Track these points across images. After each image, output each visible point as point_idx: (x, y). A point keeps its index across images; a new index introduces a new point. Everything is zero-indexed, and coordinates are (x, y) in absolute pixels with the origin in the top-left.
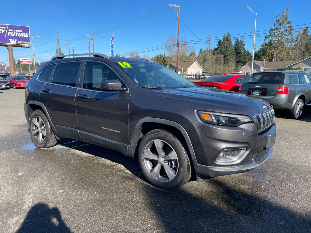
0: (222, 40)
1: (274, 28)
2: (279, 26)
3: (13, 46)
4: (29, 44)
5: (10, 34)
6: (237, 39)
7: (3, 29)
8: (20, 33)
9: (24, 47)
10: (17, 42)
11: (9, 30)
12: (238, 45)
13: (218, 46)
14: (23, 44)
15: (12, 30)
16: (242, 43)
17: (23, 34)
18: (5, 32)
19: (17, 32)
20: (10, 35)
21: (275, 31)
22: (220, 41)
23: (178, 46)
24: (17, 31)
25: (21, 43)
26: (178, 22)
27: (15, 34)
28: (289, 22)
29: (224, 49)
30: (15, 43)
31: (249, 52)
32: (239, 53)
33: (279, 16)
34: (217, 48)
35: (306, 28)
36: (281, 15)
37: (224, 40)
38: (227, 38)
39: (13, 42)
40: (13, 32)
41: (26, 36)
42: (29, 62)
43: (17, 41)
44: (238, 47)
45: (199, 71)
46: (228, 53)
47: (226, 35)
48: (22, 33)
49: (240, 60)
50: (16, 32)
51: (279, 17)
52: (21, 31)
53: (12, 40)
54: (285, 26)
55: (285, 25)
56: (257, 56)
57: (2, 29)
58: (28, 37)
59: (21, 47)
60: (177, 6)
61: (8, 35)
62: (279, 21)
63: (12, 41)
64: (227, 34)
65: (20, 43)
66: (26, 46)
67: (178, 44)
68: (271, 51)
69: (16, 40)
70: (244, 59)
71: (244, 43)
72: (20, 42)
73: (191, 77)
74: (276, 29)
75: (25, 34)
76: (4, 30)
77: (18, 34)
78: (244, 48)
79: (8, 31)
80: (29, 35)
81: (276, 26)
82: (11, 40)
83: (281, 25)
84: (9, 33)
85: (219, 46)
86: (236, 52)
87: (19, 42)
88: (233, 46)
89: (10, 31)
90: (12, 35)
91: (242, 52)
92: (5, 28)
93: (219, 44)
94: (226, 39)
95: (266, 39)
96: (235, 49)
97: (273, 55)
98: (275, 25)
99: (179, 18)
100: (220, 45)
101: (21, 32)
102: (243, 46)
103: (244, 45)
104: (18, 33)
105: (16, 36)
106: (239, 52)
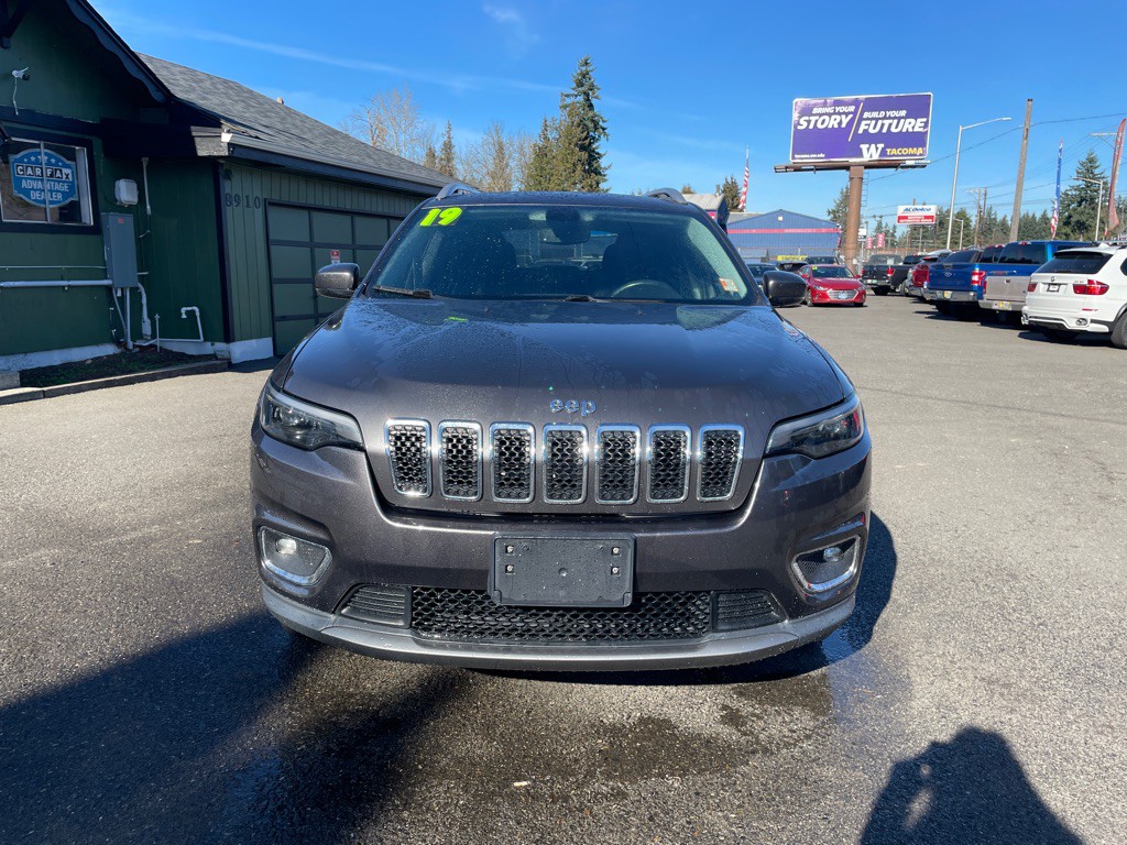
3: (867, 167)
4: (921, 155)
5: (866, 127)
7: (847, 114)
8: (899, 118)
9: (902, 167)
10: (883, 153)
11: (866, 115)
14: (902, 155)
15: (875, 114)
17: (908, 121)
18: (850, 123)
19: (890, 118)
20: (866, 131)
24: (888, 113)
25: (898, 156)
27: (883, 125)
30: (876, 157)
39: (871, 153)
40: (877, 119)
41: (916, 129)
42: (926, 217)
43: (883, 150)
48: (906, 118)
50: (885, 118)
52: (903, 113)
53: (867, 146)
57: (844, 113)
58: (921, 130)
59: (896, 167)
61: (860, 131)
63: (868, 149)
65: (894, 155)
66: (909, 163)
69: (881, 146)
72: (894, 151)
75: (913, 121)
76: (850, 116)
77: (890, 125)
79: (861, 119)
80: (926, 124)
82: (864, 147)
84: (864, 123)
87: (888, 150)
89: (868, 119)
90: (871, 131)
92: (852, 108)
101: (903, 118)
104: (891, 121)
105: (884, 130)
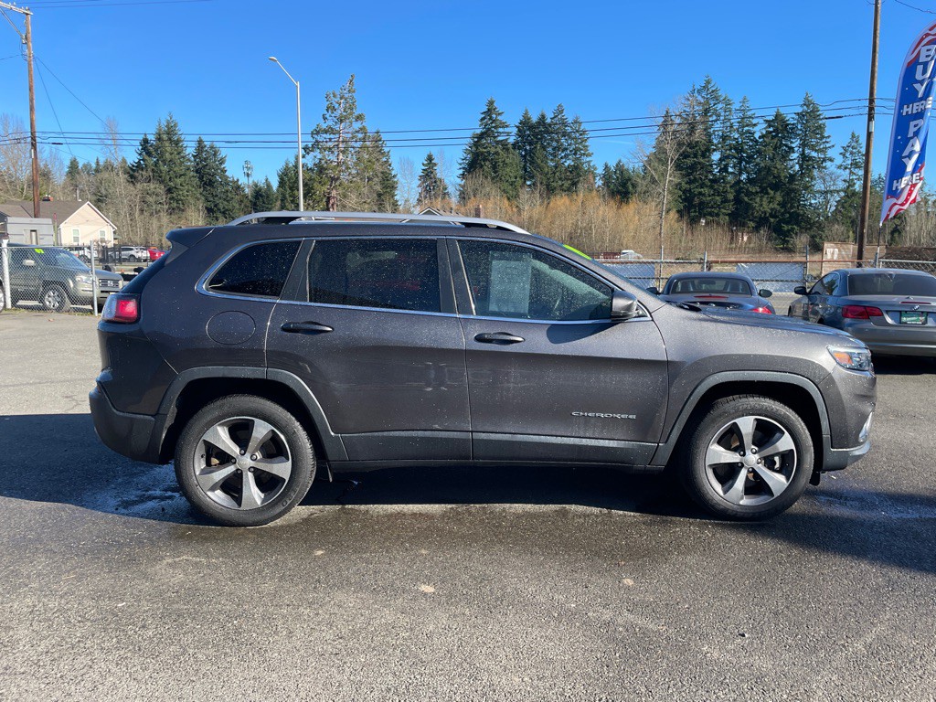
0: (151, 138)
1: (324, 126)
2: (336, 123)
6: (200, 142)
12: (205, 159)
13: (140, 154)
16: (215, 155)
21: (328, 136)
22: (146, 141)
23: (34, 146)
26: (29, 65)
28: (359, 118)
29: (162, 168)
31: (240, 183)
32: (211, 183)
33: (334, 96)
34: (139, 162)
35: (378, 132)
36: (337, 93)
37: (159, 139)
38: (169, 136)
44: (205, 166)
45: (102, 233)
46: (178, 181)
47: (164, 123)
49: (216, 206)
51: (334, 100)
54: (350, 126)
55: (351, 123)
56: (261, 196)
60: (22, 10)
62: (334, 109)
64: (168, 122)
67: (33, 138)
68: (325, 188)
70: (228, 201)
71: (223, 155)
73: (81, 252)
74: (330, 130)
78: (222, 171)
81: (330, 123)
83: (341, 121)
85: (147, 158)
86: (201, 178)
88: (189, 160)
91: (217, 181)
93: (144, 148)
94: (165, 137)
95: (308, 153)
96: (197, 172)
97: (329, 198)
98: (325, 119)
99: (31, 50)
100: (149, 154)
102: (221, 164)
103: (222, 161)
106: (210, 180)
